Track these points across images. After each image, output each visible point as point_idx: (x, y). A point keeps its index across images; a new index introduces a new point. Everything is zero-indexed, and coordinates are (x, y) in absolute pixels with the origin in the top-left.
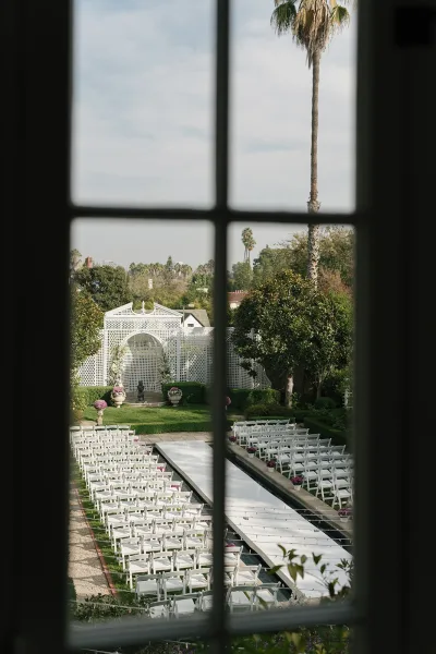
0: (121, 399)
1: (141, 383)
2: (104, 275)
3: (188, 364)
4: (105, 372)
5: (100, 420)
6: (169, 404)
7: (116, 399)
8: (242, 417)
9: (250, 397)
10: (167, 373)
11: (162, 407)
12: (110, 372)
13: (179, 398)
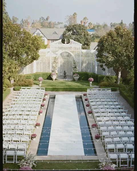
0: (54, 77)
1: (65, 72)
2: (77, 28)
3: (84, 65)
4: (51, 67)
5: (40, 85)
6: (74, 80)
7: (53, 77)
8: (98, 86)
9: (104, 79)
10: (75, 68)
11: (71, 81)
12: (53, 67)
13: (78, 78)
